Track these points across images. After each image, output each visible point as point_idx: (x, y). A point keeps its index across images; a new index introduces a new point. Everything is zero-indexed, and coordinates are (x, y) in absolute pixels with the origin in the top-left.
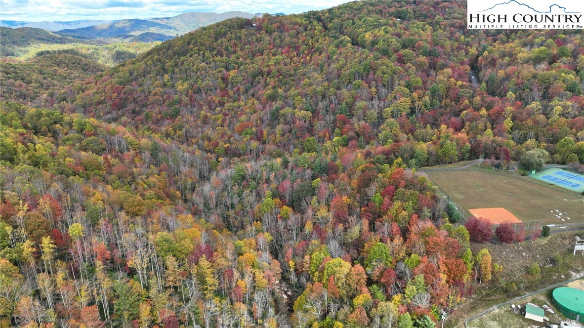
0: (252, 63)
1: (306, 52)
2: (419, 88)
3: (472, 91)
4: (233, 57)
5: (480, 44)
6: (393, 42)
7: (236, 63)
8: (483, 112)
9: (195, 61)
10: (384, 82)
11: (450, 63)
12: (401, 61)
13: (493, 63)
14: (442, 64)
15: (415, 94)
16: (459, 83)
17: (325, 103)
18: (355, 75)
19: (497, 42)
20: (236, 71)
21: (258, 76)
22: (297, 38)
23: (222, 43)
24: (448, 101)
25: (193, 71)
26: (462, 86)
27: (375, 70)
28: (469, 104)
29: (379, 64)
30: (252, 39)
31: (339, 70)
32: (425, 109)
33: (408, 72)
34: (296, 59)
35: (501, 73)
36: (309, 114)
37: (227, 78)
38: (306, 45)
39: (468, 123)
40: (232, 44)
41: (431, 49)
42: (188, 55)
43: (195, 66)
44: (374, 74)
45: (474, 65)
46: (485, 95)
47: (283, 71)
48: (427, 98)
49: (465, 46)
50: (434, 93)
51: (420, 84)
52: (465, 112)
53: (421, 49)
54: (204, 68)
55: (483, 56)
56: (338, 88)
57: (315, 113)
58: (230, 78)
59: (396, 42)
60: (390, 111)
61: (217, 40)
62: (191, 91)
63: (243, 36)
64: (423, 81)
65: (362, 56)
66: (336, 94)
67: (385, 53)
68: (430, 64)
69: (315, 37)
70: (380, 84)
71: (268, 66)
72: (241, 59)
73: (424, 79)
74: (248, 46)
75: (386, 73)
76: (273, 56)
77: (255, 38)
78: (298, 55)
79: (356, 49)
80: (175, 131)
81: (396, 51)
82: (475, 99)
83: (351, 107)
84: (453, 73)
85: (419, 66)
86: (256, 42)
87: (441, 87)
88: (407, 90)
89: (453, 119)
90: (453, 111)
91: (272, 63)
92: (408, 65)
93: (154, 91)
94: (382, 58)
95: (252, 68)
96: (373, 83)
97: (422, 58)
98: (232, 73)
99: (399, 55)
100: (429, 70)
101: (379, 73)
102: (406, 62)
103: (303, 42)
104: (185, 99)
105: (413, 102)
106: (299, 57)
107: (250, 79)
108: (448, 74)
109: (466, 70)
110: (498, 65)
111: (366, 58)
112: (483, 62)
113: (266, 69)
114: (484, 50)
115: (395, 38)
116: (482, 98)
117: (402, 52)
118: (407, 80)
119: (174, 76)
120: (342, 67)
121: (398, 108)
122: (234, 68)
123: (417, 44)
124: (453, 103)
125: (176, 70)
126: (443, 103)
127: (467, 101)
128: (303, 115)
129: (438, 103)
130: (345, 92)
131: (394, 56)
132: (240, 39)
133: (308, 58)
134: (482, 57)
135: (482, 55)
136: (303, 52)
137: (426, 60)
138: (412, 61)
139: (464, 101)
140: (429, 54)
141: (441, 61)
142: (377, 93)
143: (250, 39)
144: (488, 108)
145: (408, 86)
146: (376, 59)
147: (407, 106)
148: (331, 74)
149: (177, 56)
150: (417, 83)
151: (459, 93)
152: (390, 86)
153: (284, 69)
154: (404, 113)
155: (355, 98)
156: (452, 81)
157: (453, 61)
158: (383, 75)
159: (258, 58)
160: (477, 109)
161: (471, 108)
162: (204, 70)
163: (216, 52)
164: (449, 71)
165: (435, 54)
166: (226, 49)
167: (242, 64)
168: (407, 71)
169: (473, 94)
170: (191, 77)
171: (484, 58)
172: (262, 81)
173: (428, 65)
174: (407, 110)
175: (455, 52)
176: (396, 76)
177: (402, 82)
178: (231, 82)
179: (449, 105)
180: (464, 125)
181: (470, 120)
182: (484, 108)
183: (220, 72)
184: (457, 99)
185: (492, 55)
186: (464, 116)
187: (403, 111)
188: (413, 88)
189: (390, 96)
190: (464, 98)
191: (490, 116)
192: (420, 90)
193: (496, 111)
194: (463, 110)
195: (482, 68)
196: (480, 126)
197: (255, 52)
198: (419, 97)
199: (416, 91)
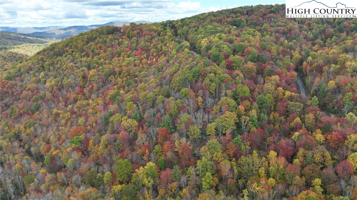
0: (110, 64)
1: (155, 54)
2: (246, 98)
3: (302, 105)
4: (96, 58)
5: (301, 47)
6: (224, 48)
7: (97, 63)
8: (319, 136)
9: (66, 61)
10: (211, 91)
11: (277, 69)
12: (230, 67)
13: (320, 70)
14: (269, 71)
15: (242, 108)
16: (288, 93)
17: (152, 111)
18: (185, 82)
19: (316, 45)
20: (96, 70)
21: (110, 75)
22: (151, 42)
23: (91, 46)
24: (277, 115)
25: (63, 70)
26: (291, 98)
27: (204, 76)
28: (301, 123)
29: (208, 71)
30: (115, 42)
31: (172, 76)
33: (235, 80)
34: (144, 60)
35: (332, 84)
36: (136, 123)
37: (87, 76)
38: (156, 48)
39: (301, 151)
40: (98, 47)
41: (259, 54)
42: (64, 55)
43: (65, 66)
44: (202, 81)
45: (298, 67)
46: (318, 112)
47: (131, 72)
48: (254, 113)
49: (289, 50)
50: (262, 104)
51: (248, 94)
52: (297, 134)
53: (250, 54)
54: (71, 67)
55: (308, 61)
56: (168, 96)
57: (141, 121)
58: (89, 76)
59: (227, 48)
60: (213, 128)
61: (88, 43)
62: (55, 88)
63: (108, 40)
64: (250, 89)
65: (193, 62)
66: (163, 102)
67: (216, 60)
68: (257, 71)
69: (165, 42)
70: (207, 93)
71: (121, 67)
72: (102, 60)
73: (251, 87)
74: (110, 49)
75: (213, 81)
76: (127, 58)
77: (117, 41)
78: (147, 58)
79: (190, 55)
81: (227, 57)
82: (307, 116)
84: (280, 81)
85: (247, 73)
86: (117, 45)
87: (268, 98)
88: (233, 102)
89: (284, 141)
90: (283, 130)
91: (124, 64)
92: (236, 72)
93: (28, 87)
94: (212, 65)
95: (107, 68)
96: (201, 91)
97: (250, 65)
98: (92, 72)
99: (228, 62)
100: (257, 76)
101: (207, 81)
102: (234, 68)
103: (154, 46)
104: (49, 95)
105: (239, 116)
106: (148, 59)
107: (104, 78)
108: (275, 80)
109: (293, 76)
110: (326, 72)
111: (197, 64)
112: (308, 68)
113: (117, 70)
114: (308, 55)
115: (226, 44)
116: (315, 115)
117: (232, 58)
118: (234, 89)
119: (49, 73)
120: (175, 73)
121: (223, 124)
122: (94, 68)
123: (246, 49)
124: (283, 118)
125: (51, 68)
126: (271, 117)
127: (298, 119)
128: (128, 125)
129: (266, 117)
130: (172, 103)
131: (224, 62)
132: (105, 43)
133: (154, 60)
134: (306, 61)
135: (306, 60)
136: (153, 54)
137: (255, 67)
138: (241, 68)
139: (294, 118)
140: (256, 60)
141: (269, 67)
142: (203, 103)
143: (113, 43)
144: (326, 130)
145: (235, 97)
146: (206, 65)
147: (232, 122)
148: (165, 78)
149: (55, 56)
150: (244, 92)
151: (288, 106)
152: (216, 96)
153: (133, 69)
154: (228, 132)
155: (180, 109)
156: (280, 91)
157: (280, 66)
158: (210, 83)
159: (115, 60)
160: (310, 130)
161: (303, 127)
162: (71, 69)
163: (84, 53)
164: (277, 77)
165: (263, 59)
166: (93, 52)
167: (101, 64)
168: (234, 78)
169: (304, 109)
170: (60, 75)
171: (308, 63)
172: (113, 80)
173: (256, 71)
174: (232, 127)
175: (281, 56)
176: (223, 85)
177: (229, 92)
178: (90, 80)
179: (278, 119)
180: (298, 151)
181: (304, 147)
182: (319, 130)
183: (83, 71)
184: (287, 113)
185: (316, 60)
186: (296, 138)
187: (228, 128)
188: (241, 99)
189: (216, 108)
190: (295, 114)
191: (329, 143)
192: (247, 100)
193: (335, 138)
194: (294, 129)
195: (308, 73)
196: (318, 157)
197: (115, 54)
198: (245, 110)
199: (243, 102)
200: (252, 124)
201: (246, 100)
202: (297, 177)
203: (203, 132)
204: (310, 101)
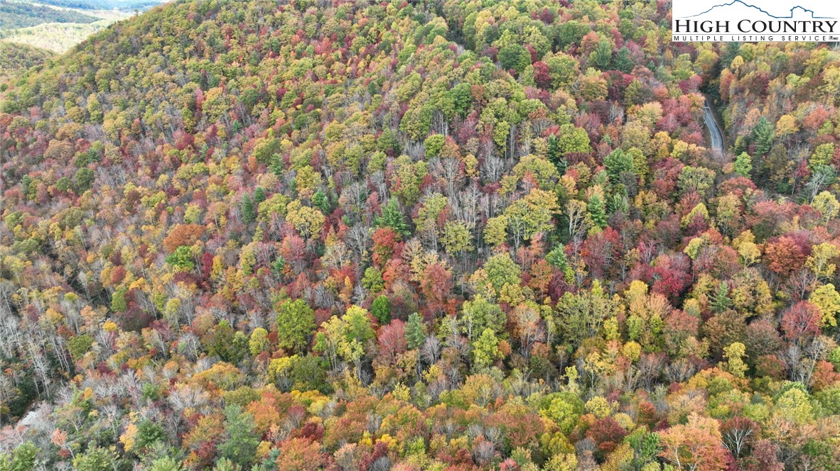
0: (254, 74)
1: (362, 50)
2: (580, 158)
3: (712, 174)
4: (219, 60)
6: (532, 36)
7: (224, 73)
8: (748, 247)
9: (147, 67)
10: (498, 140)
11: (657, 85)
12: (544, 82)
13: (760, 88)
14: (639, 91)
15: (569, 180)
16: (681, 146)
17: (358, 188)
18: (435, 119)
20: (221, 89)
21: (256, 103)
22: (352, 19)
23: (206, 29)
24: (651, 197)
25: (141, 89)
26: (687, 158)
27: (482, 103)
28: (707, 216)
29: (492, 91)
30: (265, 20)
31: (404, 103)
32: (592, 222)
33: (556, 113)
34: (337, 66)
35: (787, 123)
36: (320, 217)
37: (201, 105)
38: (365, 35)
39: (704, 281)
40: (223, 32)
41: (616, 49)
42: (142, 52)
43: (146, 79)
44: (478, 117)
45: (708, 83)
46: (749, 191)
47: (307, 93)
48: (597, 193)
50: (617, 171)
51: (584, 148)
52: (696, 242)
53: (594, 49)
54: (162, 83)
55: (732, 66)
56: (395, 152)
57: (332, 212)
58: (205, 104)
59: (539, 35)
60: (502, 227)
61: (199, 22)
62: (126, 132)
64: (590, 137)
65: (455, 70)
66: (384, 167)
67: (511, 64)
68: (610, 91)
69: (386, 19)
70: (489, 146)
71: (281, 81)
72: (235, 64)
73: (594, 131)
74: (252, 37)
75: (503, 115)
76: (296, 58)
78: (344, 59)
79: (449, 51)
80: (62, 227)
81: (537, 56)
82: (722, 199)
83: (410, 204)
84: (664, 115)
85: (584, 95)
86: (271, 28)
87: (633, 158)
88: (549, 168)
89: (664, 259)
90: (664, 232)
91: (290, 73)
92: (560, 93)
93: (61, 130)
94: (500, 77)
95: (248, 84)
96: (473, 141)
97: (594, 76)
98: (213, 94)
99: (540, 69)
100: (609, 104)
101: (488, 115)
102: (555, 85)
103: (361, 28)
104: (111, 150)
105: (562, 200)
106: (346, 63)
107: (243, 109)
108: (652, 115)
109: (694, 105)
110: (774, 95)
111: (464, 76)
112: (734, 83)
113: (272, 88)
114: (734, 52)
115: (536, 25)
116: (741, 198)
117: (549, 59)
118: (553, 136)
119: (110, 98)
120: (412, 95)
121: (524, 218)
122: (216, 84)
123: (585, 38)
124: (665, 204)
125: (114, 84)
126: (639, 203)
127: (701, 208)
128: (303, 220)
129: (626, 203)
130: (404, 169)
131: (529, 71)
132: (241, 21)
133: (362, 64)
134: (730, 68)
135: (729, 63)
136: (358, 49)
137: (603, 80)
138: (571, 83)
139: (691, 204)
140: (608, 63)
141: (637, 82)
142: (478, 169)
143: (260, 22)
144: (765, 232)
145: (554, 156)
146: (487, 77)
147: (547, 215)
148: (387, 110)
149: (121, 56)
150: (577, 144)
151: (680, 177)
152: (509, 151)
153: (310, 87)
154: (536, 237)
155: (424, 184)
156: (662, 140)
157: (664, 80)
158: (496, 120)
159: (268, 61)
160: (728, 233)
161: (712, 225)
162: (161, 86)
163: (192, 47)
164: (655, 107)
165: (625, 62)
166: (212, 42)
167: (234, 74)
168: (553, 109)
169: (716, 182)
170: (135, 101)
171: (733, 72)
172: (264, 113)
173: (606, 92)
174: (546, 226)
175: (669, 54)
176: (527, 125)
177: (541, 143)
178: (207, 114)
179: (653, 208)
180: (695, 281)
181: (711, 271)
182: (747, 234)
183: (191, 91)
184: (675, 194)
185: (752, 64)
186: (695, 252)
187: (535, 228)
188: (568, 160)
189: (509, 181)
190: (694, 196)
191: (769, 262)
192: (582, 163)
193: (785, 250)
194: (690, 231)
195: (731, 96)
196: (741, 295)
197: (265, 49)
198: (578, 187)
199: (574, 167)
200: (593, 218)
201: (579, 161)
202: (692, 340)
203: (478, 239)
204: (732, 164)
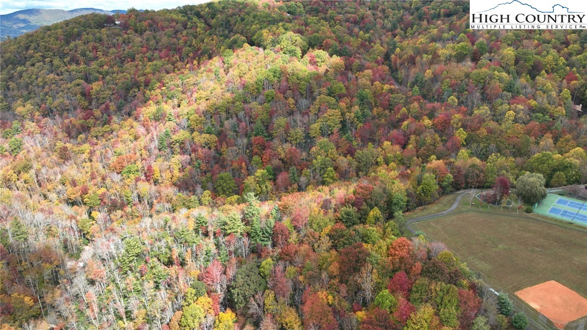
0: (122, 72)
1: (191, 55)
2: (344, 95)
3: (404, 96)
4: (94, 65)
5: (380, 39)
6: (298, 41)
7: (100, 73)
8: (427, 122)
9: (39, 72)
10: (301, 91)
11: (367, 63)
12: (314, 63)
13: (412, 61)
14: (359, 65)
15: (342, 104)
16: (386, 87)
19: (397, 37)
20: (101, 83)
21: (132, 88)
22: (176, 38)
23: (76, 46)
24: (380, 109)
25: (38, 86)
26: (391, 91)
28: (407, 113)
29: (290, 68)
30: (118, 40)
32: (358, 122)
33: (327, 77)
34: (179, 64)
35: (429, 73)
37: (90, 93)
38: (190, 46)
39: (413, 137)
40: (90, 48)
41: (341, 47)
42: (28, 63)
43: (40, 79)
46: (421, 101)
48: (357, 109)
49: (367, 43)
50: (362, 100)
51: (344, 91)
52: (406, 123)
53: (330, 48)
54: (54, 81)
55: (395, 53)
58: (93, 92)
59: (301, 40)
60: (318, 128)
61: (68, 43)
62: (37, 113)
63: (105, 37)
64: (345, 86)
65: (267, 59)
66: (244, 110)
68: (346, 66)
69: (200, 36)
70: (298, 94)
71: (144, 75)
72: (106, 67)
73: (345, 84)
74: (113, 50)
76: (149, 62)
77: (121, 39)
79: (256, 50)
80: (18, 173)
82: (411, 106)
83: (267, 126)
84: (373, 75)
85: (335, 69)
86: (123, 44)
88: (332, 100)
89: (394, 132)
90: (390, 122)
91: (148, 70)
94: (293, 61)
95: (123, 78)
96: (289, 92)
97: (337, 59)
98: (96, 86)
99: (310, 57)
100: (347, 72)
101: (293, 79)
102: (319, 65)
103: (185, 42)
104: (30, 125)
105: (343, 114)
106: (183, 62)
107: (123, 93)
108: (368, 76)
109: (385, 71)
110: (419, 63)
111: (273, 62)
112: (399, 61)
113: (142, 79)
114: (395, 47)
115: (299, 36)
116: (419, 104)
117: (313, 52)
118: (328, 86)
120: (245, 74)
121: (328, 123)
122: (97, 79)
123: (325, 42)
124: (387, 112)
125: (12, 85)
126: (375, 113)
127: (403, 110)
128: (206, 140)
129: (370, 113)
131: (306, 58)
132: (101, 41)
133: (195, 62)
135: (393, 52)
136: (187, 55)
137: (342, 61)
138: (327, 63)
139: (399, 109)
140: (341, 53)
141: (357, 61)
142: (296, 105)
143: (114, 41)
144: (431, 116)
145: (332, 95)
146: (285, 62)
147: (338, 120)
148: (232, 82)
150: (341, 89)
151: (391, 99)
153: (166, 77)
154: (335, 130)
155: (271, 114)
156: (377, 85)
157: (368, 61)
158: (298, 82)
159: (128, 65)
160: (418, 118)
161: (410, 116)
162: (54, 84)
163: (69, 58)
164: (369, 72)
165: (347, 53)
166: (84, 54)
167: (107, 73)
168: (324, 75)
169: (406, 100)
170: (35, 94)
171: (396, 56)
172: (139, 95)
173: (344, 67)
174: (338, 125)
176: (314, 83)
177: (324, 90)
178: (96, 98)
179: (382, 114)
180: (409, 139)
181: (414, 133)
182: (425, 117)
183: (78, 85)
184: (390, 106)
185: (404, 52)
186: (406, 128)
187: (334, 127)
188: (338, 97)
189: (313, 110)
190: (399, 106)
191: (437, 126)
192: (345, 98)
193: (442, 120)
194: (402, 120)
195: (398, 67)
196: (429, 140)
197: (124, 57)
198: (347, 108)
199: (342, 99)
200: (358, 120)
201: (344, 97)
202: (415, 158)
203: (308, 136)
204: (411, 92)
